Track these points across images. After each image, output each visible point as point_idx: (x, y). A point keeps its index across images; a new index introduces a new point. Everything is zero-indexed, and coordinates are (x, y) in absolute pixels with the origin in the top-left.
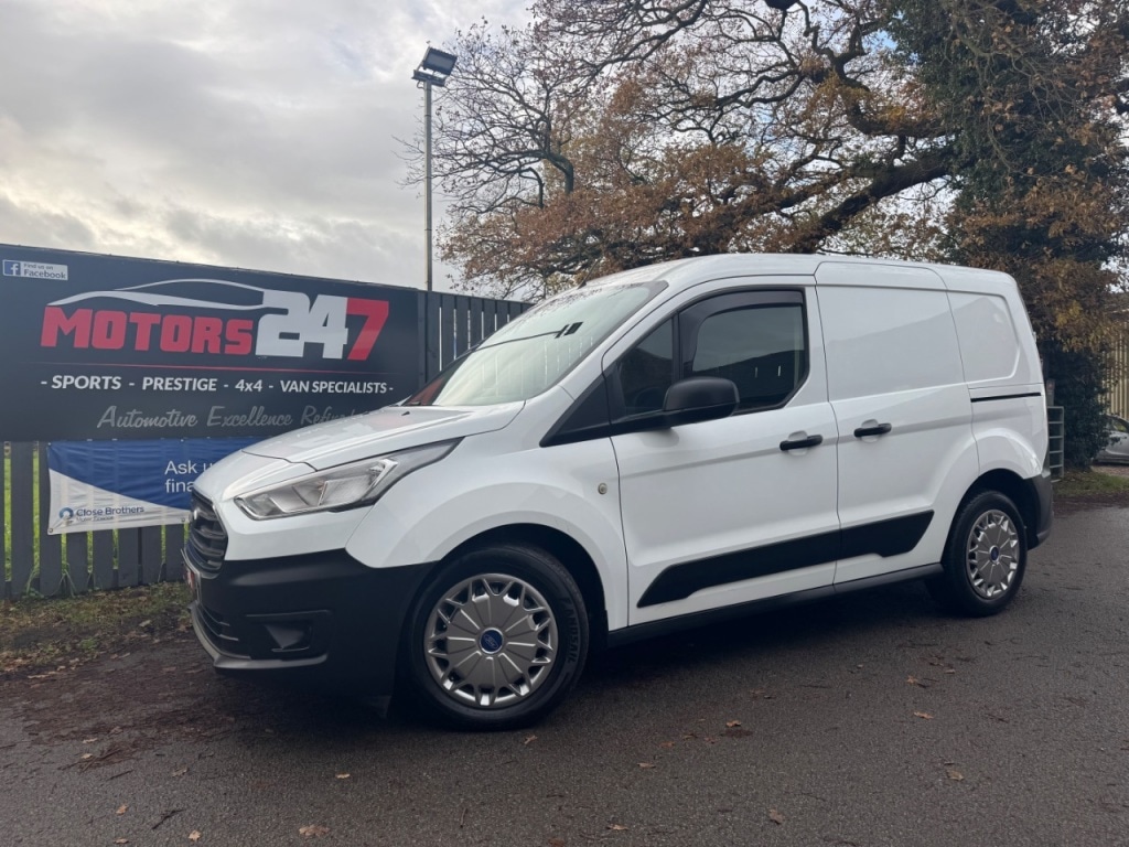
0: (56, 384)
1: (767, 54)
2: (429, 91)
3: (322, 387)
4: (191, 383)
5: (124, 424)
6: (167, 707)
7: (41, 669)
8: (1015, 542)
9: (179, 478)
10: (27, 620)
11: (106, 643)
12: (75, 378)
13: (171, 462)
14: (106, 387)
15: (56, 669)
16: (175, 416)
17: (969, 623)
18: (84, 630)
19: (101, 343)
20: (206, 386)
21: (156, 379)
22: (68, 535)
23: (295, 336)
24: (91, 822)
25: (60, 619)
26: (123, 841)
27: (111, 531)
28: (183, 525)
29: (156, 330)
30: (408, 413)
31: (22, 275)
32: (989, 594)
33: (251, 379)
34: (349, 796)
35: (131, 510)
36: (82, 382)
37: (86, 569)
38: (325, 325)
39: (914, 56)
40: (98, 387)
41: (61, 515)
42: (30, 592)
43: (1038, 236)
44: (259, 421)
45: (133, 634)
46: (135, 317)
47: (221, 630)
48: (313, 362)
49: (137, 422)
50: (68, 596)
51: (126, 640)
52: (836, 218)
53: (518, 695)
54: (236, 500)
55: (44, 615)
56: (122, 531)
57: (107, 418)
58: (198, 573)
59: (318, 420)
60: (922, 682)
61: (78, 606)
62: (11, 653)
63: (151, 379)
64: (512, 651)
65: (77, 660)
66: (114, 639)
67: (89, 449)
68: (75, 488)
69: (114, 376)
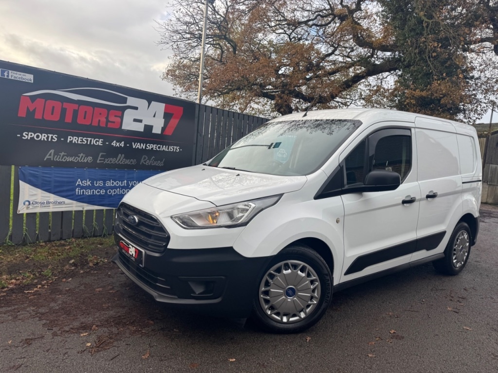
0: (25, 137)
3: (151, 147)
4: (91, 141)
5: (57, 159)
7: (28, 286)
8: (468, 244)
9: (82, 188)
10: (10, 258)
11: (55, 272)
12: (35, 134)
13: (79, 180)
14: (50, 140)
15: (37, 287)
16: (82, 156)
18: (42, 264)
19: (48, 117)
20: (98, 142)
21: (74, 137)
22: (27, 214)
23: (141, 121)
25: (28, 258)
27: (48, 213)
28: (83, 211)
29: (76, 112)
31: (10, 78)
32: (458, 266)
33: (119, 141)
35: (59, 203)
36: (38, 136)
37: (35, 231)
38: (154, 116)
40: (46, 140)
41: (24, 204)
42: (8, 242)
44: (121, 162)
45: (67, 267)
46: (65, 105)
47: (157, 281)
48: (147, 134)
49: (64, 158)
50: (27, 244)
51: (65, 271)
52: (350, 84)
53: (300, 317)
54: (171, 217)
55: (17, 256)
56: (54, 213)
57: (49, 156)
58: (143, 251)
59: (148, 163)
60: (454, 310)
61: (35, 251)
62: (9, 277)
63: (72, 137)
64: (299, 297)
65: (45, 281)
66: (59, 270)
67: (40, 171)
68: (32, 191)
69: (54, 135)
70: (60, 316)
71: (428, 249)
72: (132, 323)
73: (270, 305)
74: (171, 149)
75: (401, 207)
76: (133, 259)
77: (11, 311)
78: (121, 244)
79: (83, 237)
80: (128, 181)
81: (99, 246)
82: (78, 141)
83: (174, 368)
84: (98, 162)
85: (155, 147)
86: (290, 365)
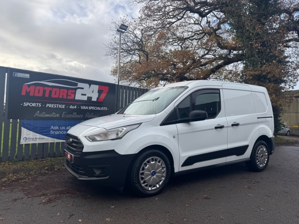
0: (25, 105)
1: (196, 27)
2: (121, 34)
3: (91, 108)
4: (59, 106)
6: (60, 189)
7: (21, 179)
8: (267, 154)
9: (54, 130)
10: (15, 166)
11: (37, 173)
12: (30, 103)
13: (52, 126)
14: (37, 106)
15: (26, 179)
16: (54, 114)
17: (256, 173)
18: (30, 169)
19: (36, 95)
20: (62, 107)
21: (50, 104)
22: (25, 144)
23: (85, 95)
24: (52, 217)
25: (24, 166)
26: (62, 221)
27: (36, 144)
28: (54, 143)
29: (51, 92)
30: (124, 116)
31: (18, 76)
32: (261, 166)
33: (74, 105)
34: (116, 212)
35: (41, 138)
36: (31, 105)
37: (29, 153)
38: (93, 92)
39: (235, 31)
40: (35, 106)
41: (24, 139)
42: (15, 159)
43: (265, 77)
44: (75, 116)
45: (43, 171)
46: (45, 88)
47: (79, 170)
48: (89, 101)
49: (44, 115)
50: (24, 160)
52: (214, 70)
54: (85, 137)
55: (19, 165)
56: (39, 144)
57: (37, 114)
58: (73, 155)
60: (248, 187)
61: (28, 163)
62: (12, 175)
63: (48, 104)
65: (30, 177)
66: (39, 172)
67: (32, 122)
68: (28, 132)
69: (39, 103)
70: (33, 190)
71: (238, 155)
74: (102, 109)
76: (69, 160)
77: (11, 189)
78: (65, 154)
79: (54, 157)
82: (52, 106)
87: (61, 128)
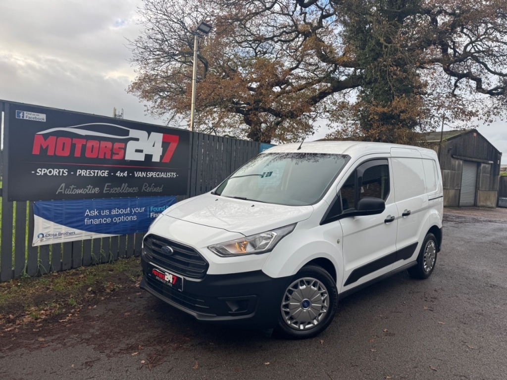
0: (39, 173)
3: (151, 175)
4: (98, 172)
7: (60, 316)
8: (434, 251)
9: (91, 218)
10: (32, 290)
11: (78, 300)
12: (47, 170)
13: (88, 210)
14: (61, 175)
16: (90, 188)
19: (59, 153)
20: (104, 174)
21: (83, 171)
22: (41, 246)
23: (141, 151)
25: (48, 289)
27: (60, 244)
28: (91, 239)
29: (84, 147)
30: (253, 206)
31: (25, 118)
32: (427, 270)
33: (123, 171)
34: (279, 372)
35: (70, 233)
36: (50, 172)
37: (48, 261)
38: (154, 146)
40: (57, 174)
41: (38, 237)
42: (25, 275)
44: (125, 190)
45: (87, 294)
46: (75, 141)
47: (196, 303)
48: (147, 163)
49: (74, 191)
50: (41, 276)
51: (87, 298)
52: (318, 99)
53: (314, 324)
54: (208, 248)
55: (37, 287)
56: (65, 244)
57: (60, 189)
58: (182, 277)
59: (149, 190)
60: (429, 309)
61: (52, 282)
63: (81, 171)
64: (313, 308)
66: (81, 298)
67: (52, 205)
68: (45, 224)
69: (64, 169)
70: (104, 340)
71: (405, 259)
72: (172, 341)
73: (290, 316)
74: (168, 175)
75: (384, 225)
76: (170, 284)
77: (56, 339)
78: (153, 271)
79: (92, 264)
80: (131, 208)
81: (110, 272)
82: (86, 174)
83: (223, 374)
84: (104, 192)
85: (154, 175)
86: (314, 363)
87: (103, 213)
